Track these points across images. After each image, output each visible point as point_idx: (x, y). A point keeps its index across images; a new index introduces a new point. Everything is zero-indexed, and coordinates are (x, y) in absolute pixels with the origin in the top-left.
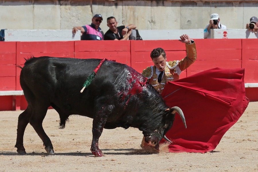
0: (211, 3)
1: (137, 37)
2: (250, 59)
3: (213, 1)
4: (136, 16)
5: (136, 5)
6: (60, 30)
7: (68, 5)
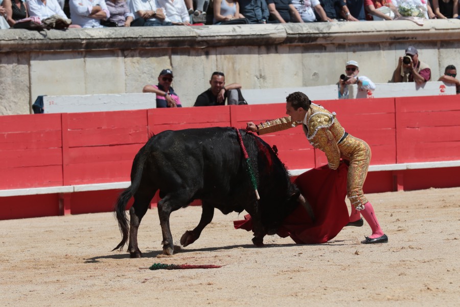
0: (347, 46)
1: (239, 100)
2: (408, 127)
3: (349, 43)
4: (237, 69)
5: (237, 54)
6: (125, 94)
7: (136, 56)
